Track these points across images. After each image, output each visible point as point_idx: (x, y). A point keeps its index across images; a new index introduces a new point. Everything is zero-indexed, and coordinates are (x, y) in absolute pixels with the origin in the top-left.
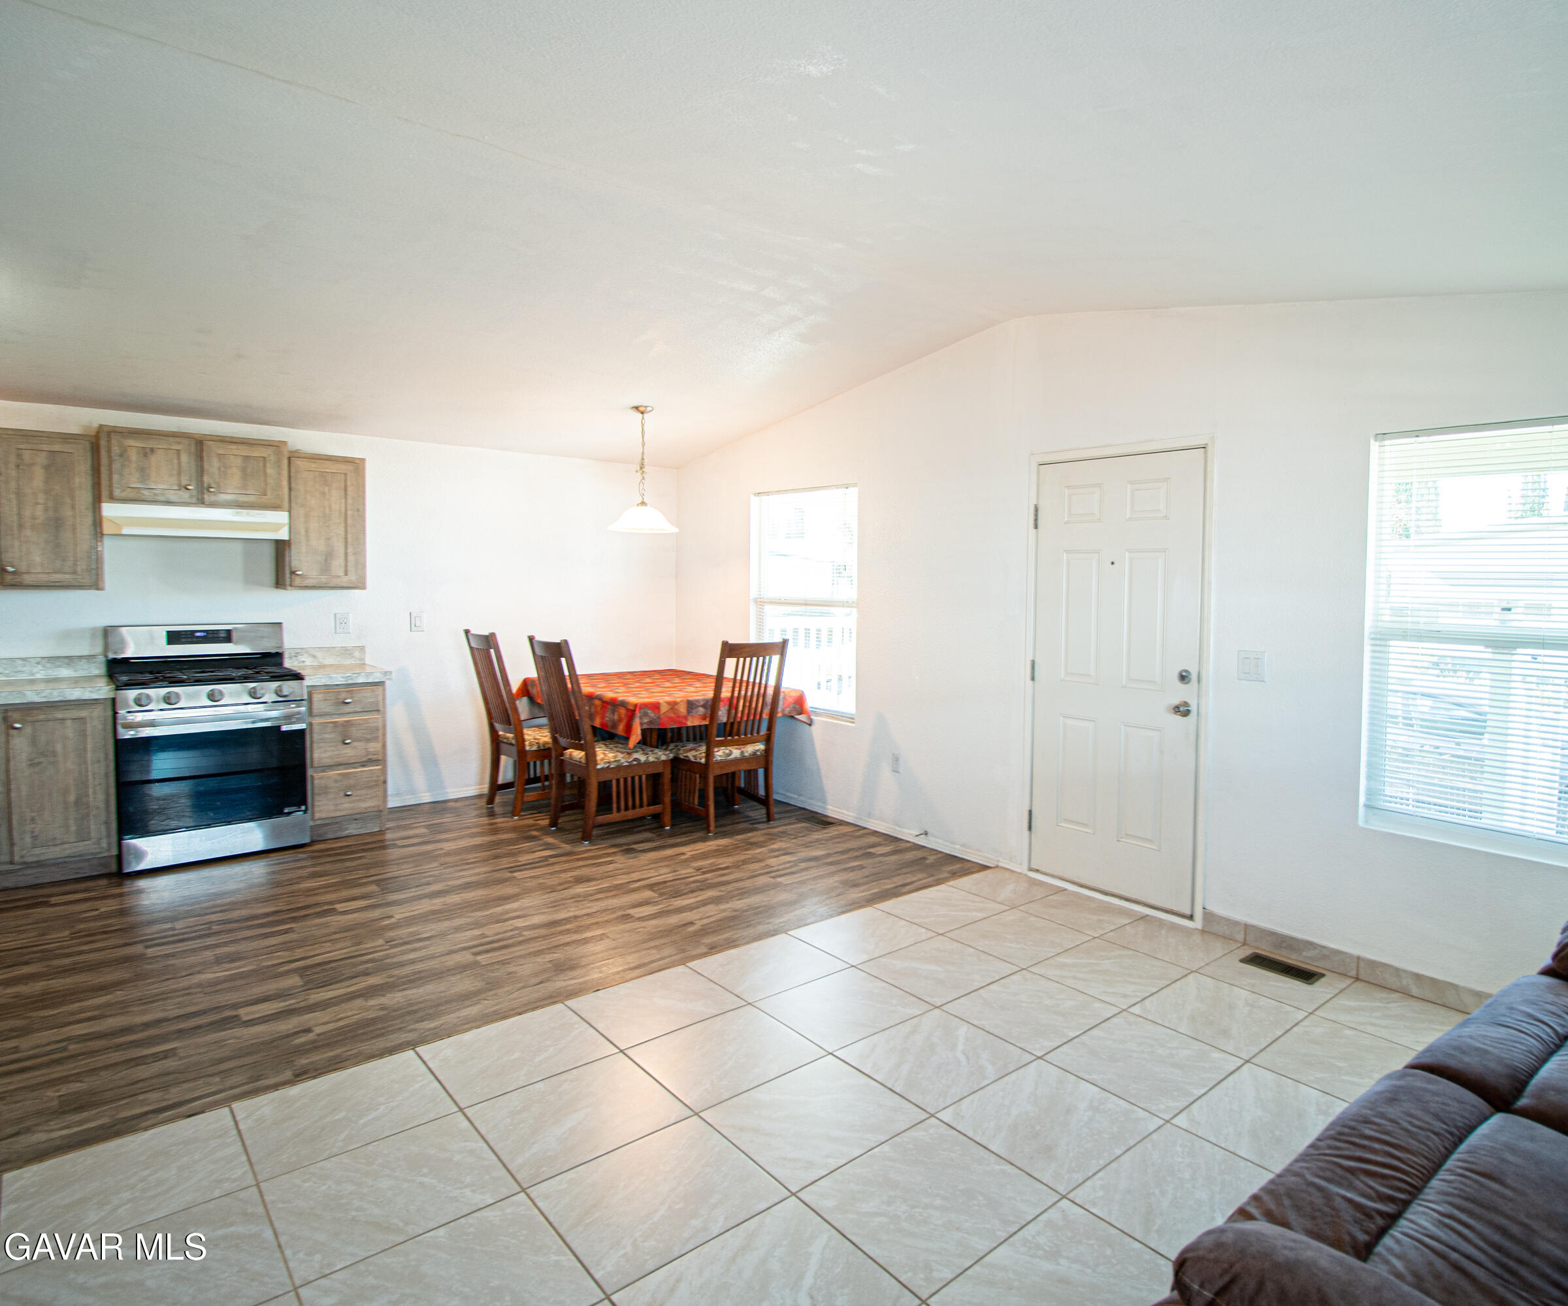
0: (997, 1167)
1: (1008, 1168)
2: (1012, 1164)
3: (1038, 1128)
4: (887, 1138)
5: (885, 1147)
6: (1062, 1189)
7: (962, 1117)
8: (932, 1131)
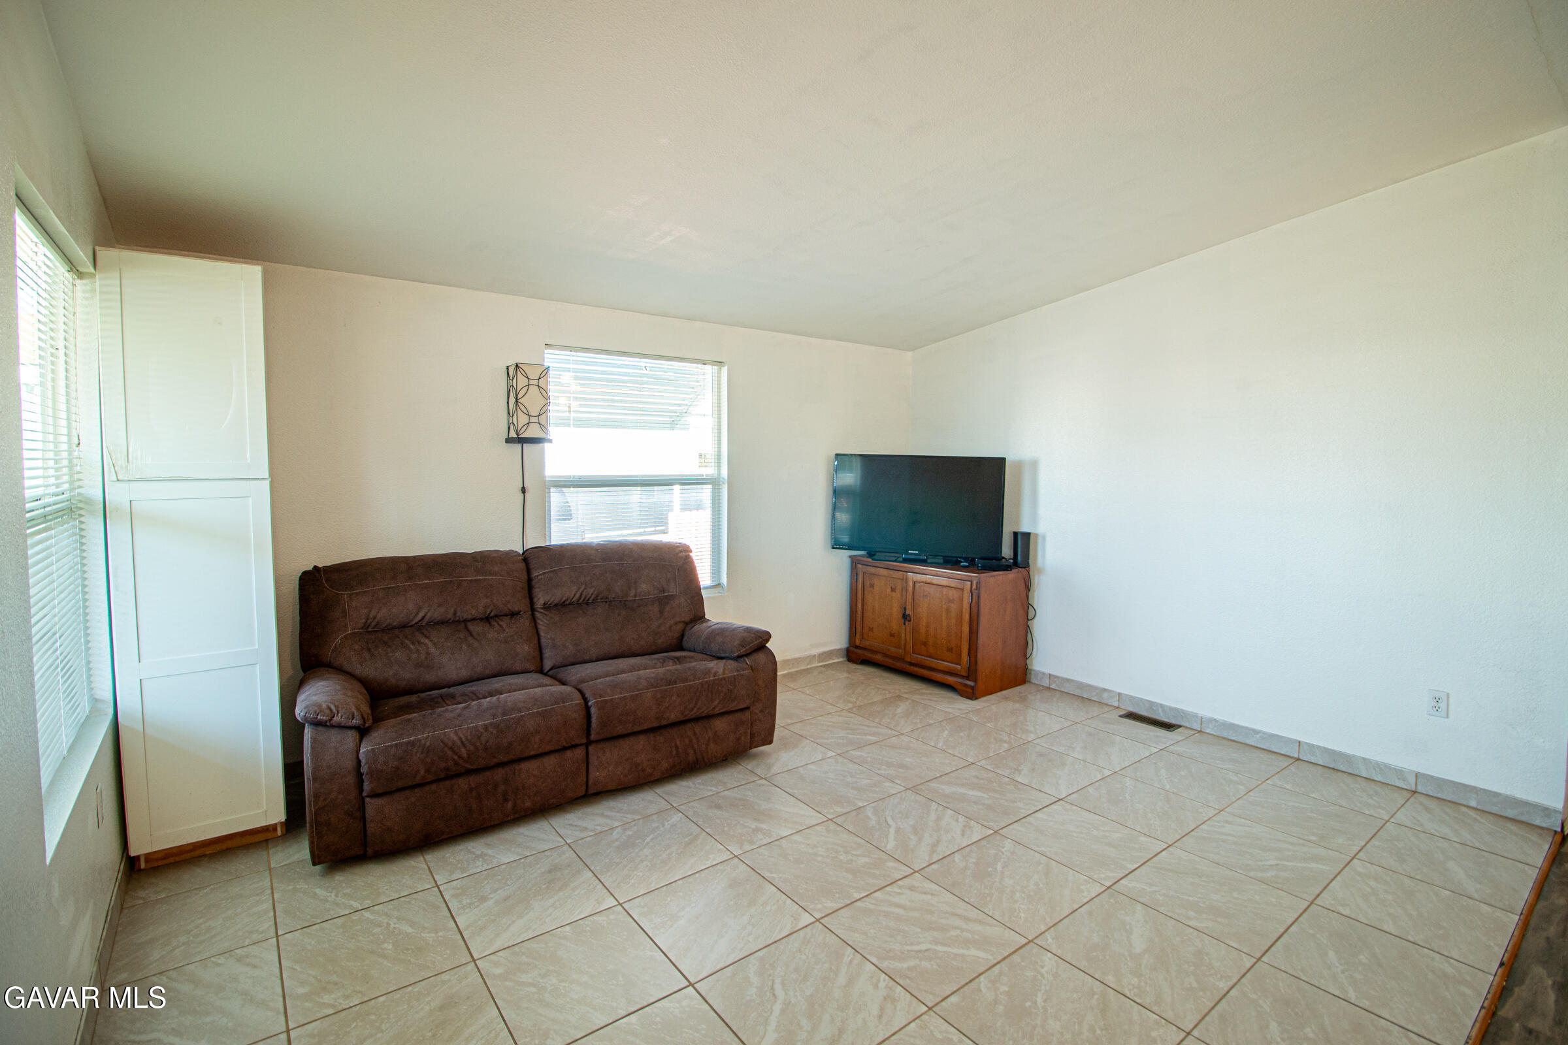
0: (774, 875)
1: (767, 875)
2: (763, 877)
3: (732, 903)
4: (855, 903)
5: (857, 896)
6: (736, 860)
7: (792, 916)
8: (819, 906)
